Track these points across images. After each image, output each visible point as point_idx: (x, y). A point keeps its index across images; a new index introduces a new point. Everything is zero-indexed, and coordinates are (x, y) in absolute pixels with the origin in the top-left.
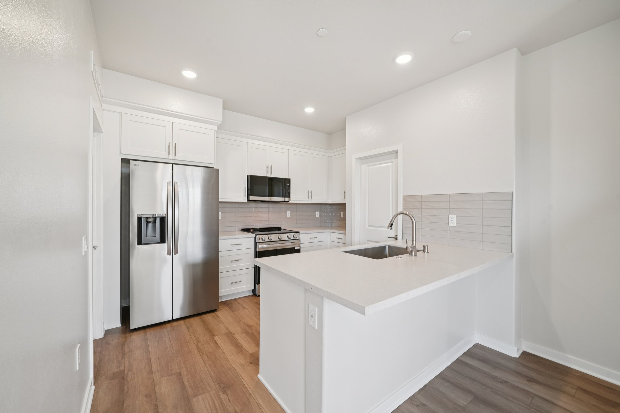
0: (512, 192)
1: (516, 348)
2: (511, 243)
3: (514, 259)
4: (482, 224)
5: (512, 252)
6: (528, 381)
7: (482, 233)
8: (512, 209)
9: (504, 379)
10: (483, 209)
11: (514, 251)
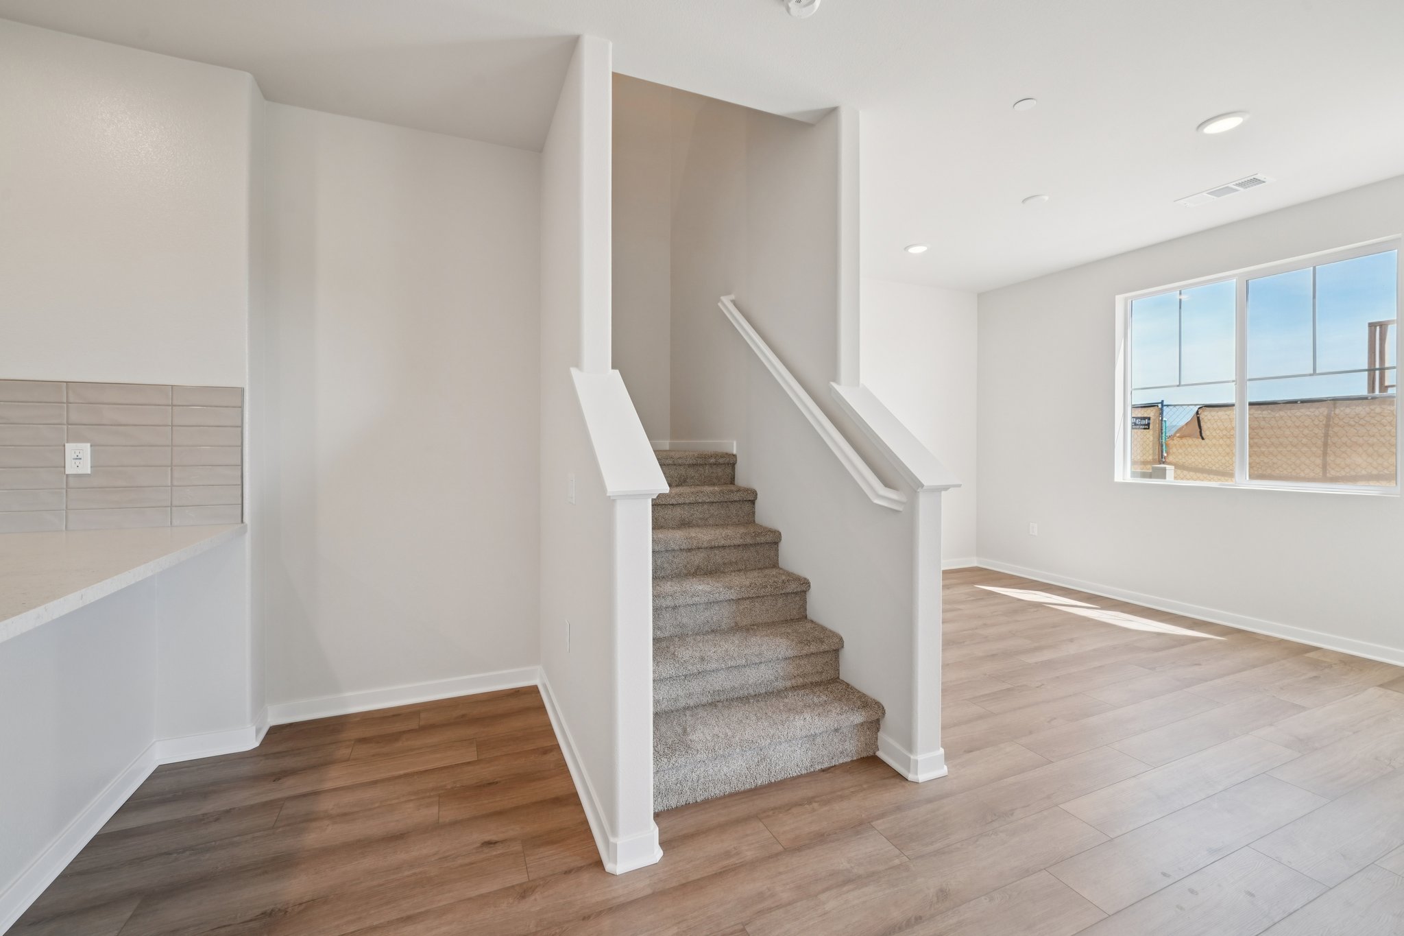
0: (243, 390)
1: (254, 728)
2: (240, 502)
3: (248, 537)
4: (172, 463)
5: (242, 521)
6: (274, 781)
7: (172, 486)
8: (242, 427)
9: (224, 809)
10: (172, 426)
11: (247, 519)
